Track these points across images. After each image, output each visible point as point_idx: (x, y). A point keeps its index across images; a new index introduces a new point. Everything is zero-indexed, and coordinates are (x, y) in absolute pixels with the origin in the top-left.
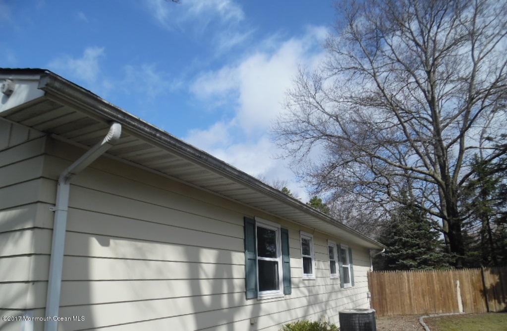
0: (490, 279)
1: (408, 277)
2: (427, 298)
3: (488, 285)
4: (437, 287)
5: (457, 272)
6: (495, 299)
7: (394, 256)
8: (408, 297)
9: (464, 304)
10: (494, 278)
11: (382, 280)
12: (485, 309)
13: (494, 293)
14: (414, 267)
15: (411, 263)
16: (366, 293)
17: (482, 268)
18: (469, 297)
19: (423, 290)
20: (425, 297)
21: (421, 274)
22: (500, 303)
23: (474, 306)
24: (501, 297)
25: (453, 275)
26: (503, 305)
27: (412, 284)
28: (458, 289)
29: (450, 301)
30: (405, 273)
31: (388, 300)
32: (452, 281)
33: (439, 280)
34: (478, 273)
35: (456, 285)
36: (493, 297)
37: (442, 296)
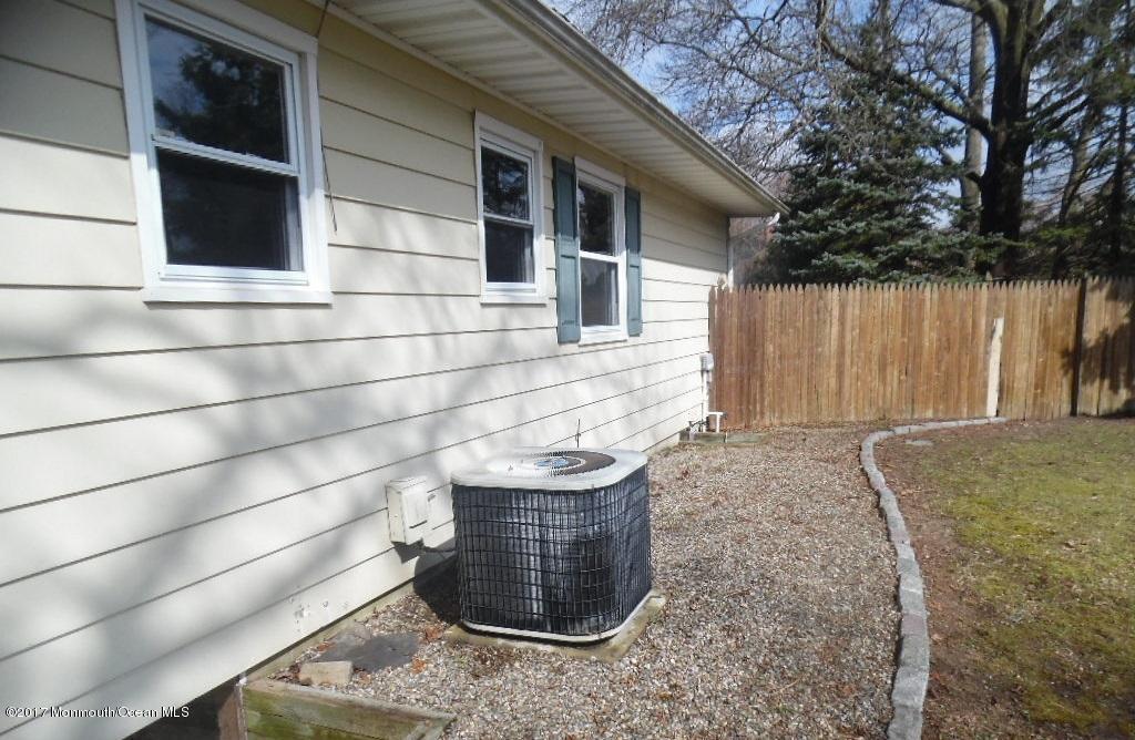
0: (1102, 316)
1: (843, 306)
2: (893, 374)
3: (1091, 335)
4: (930, 338)
5: (1003, 292)
6: (1102, 377)
7: (810, 241)
8: (833, 371)
9: (1003, 390)
10: (1114, 314)
11: (757, 316)
12: (1066, 408)
13: (1104, 360)
14: (868, 275)
15: (859, 263)
16: (698, 358)
17: (1084, 281)
18: (1024, 370)
19: (884, 348)
20: (889, 369)
21: (888, 297)
22: (1114, 388)
23: (1036, 396)
24: (1123, 370)
25: (989, 300)
26: (1124, 394)
27: (853, 329)
28: (996, 345)
29: (964, 383)
30: (834, 294)
31: (769, 378)
32: (983, 322)
33: (939, 317)
34: (1067, 295)
35: (993, 331)
36: (1098, 371)
37: (943, 368)
